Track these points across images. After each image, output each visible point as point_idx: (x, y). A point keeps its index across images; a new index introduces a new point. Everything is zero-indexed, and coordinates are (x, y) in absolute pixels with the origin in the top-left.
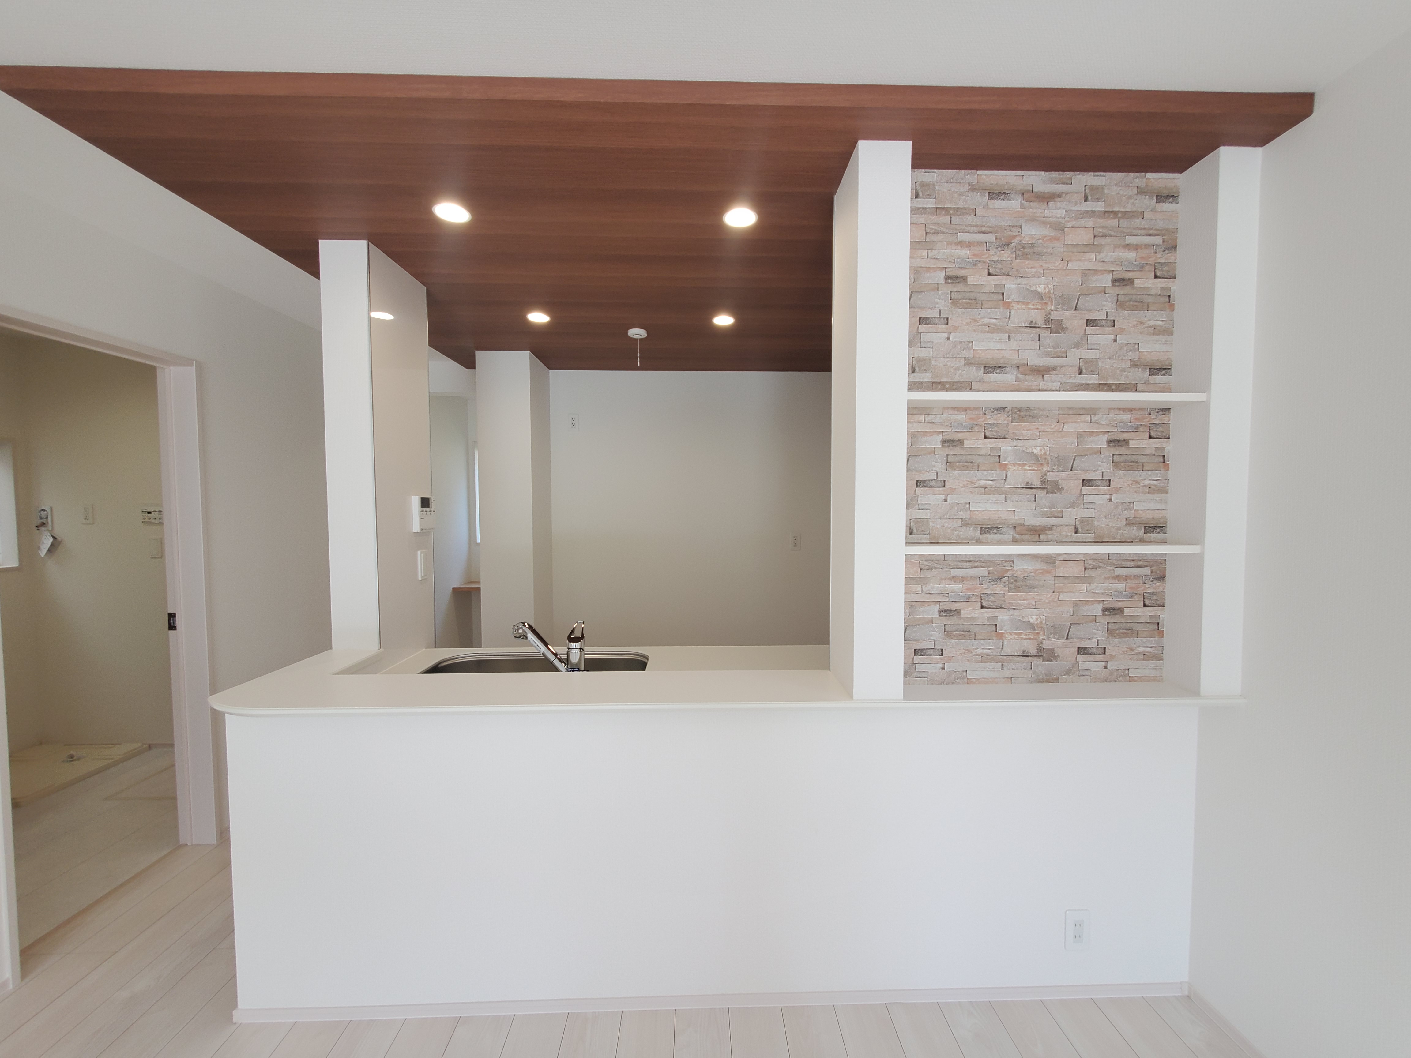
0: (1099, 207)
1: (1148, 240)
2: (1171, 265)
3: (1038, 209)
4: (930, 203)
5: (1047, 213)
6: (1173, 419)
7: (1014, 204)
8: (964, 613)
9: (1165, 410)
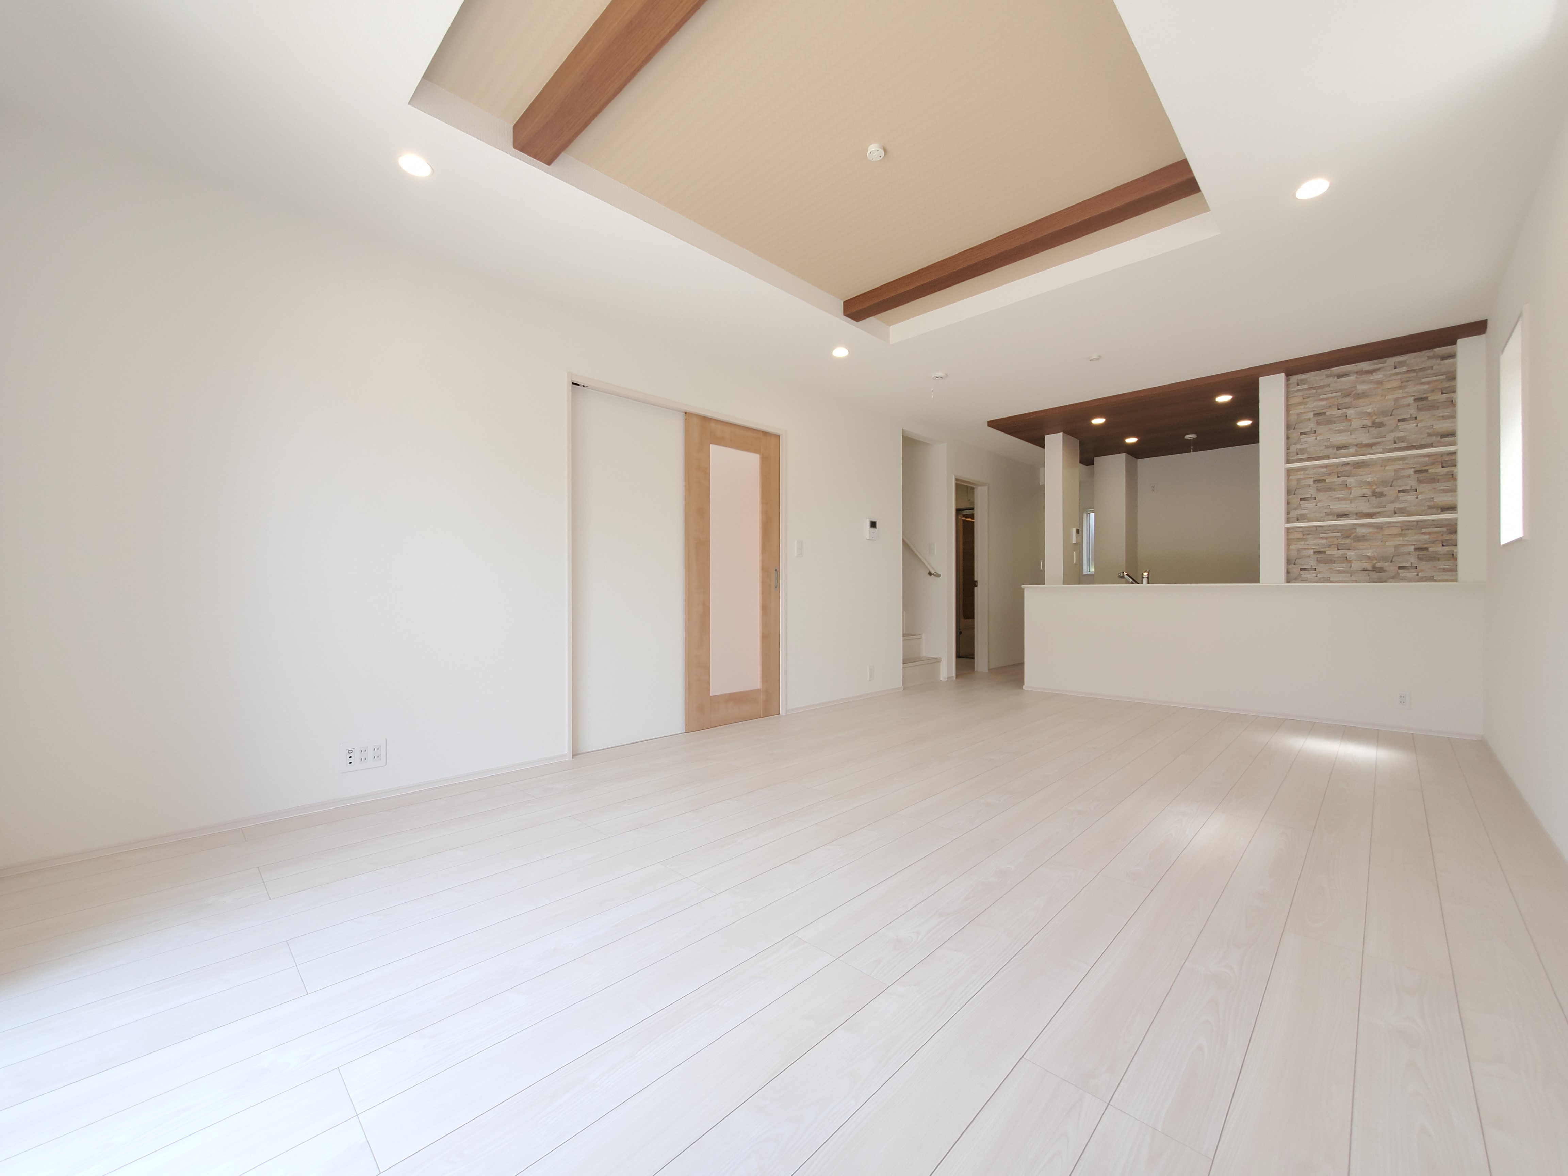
0: (1404, 369)
1: (1436, 378)
2: (1453, 386)
3: (1366, 377)
5: (1372, 378)
8: (1327, 552)
9: (1452, 454)
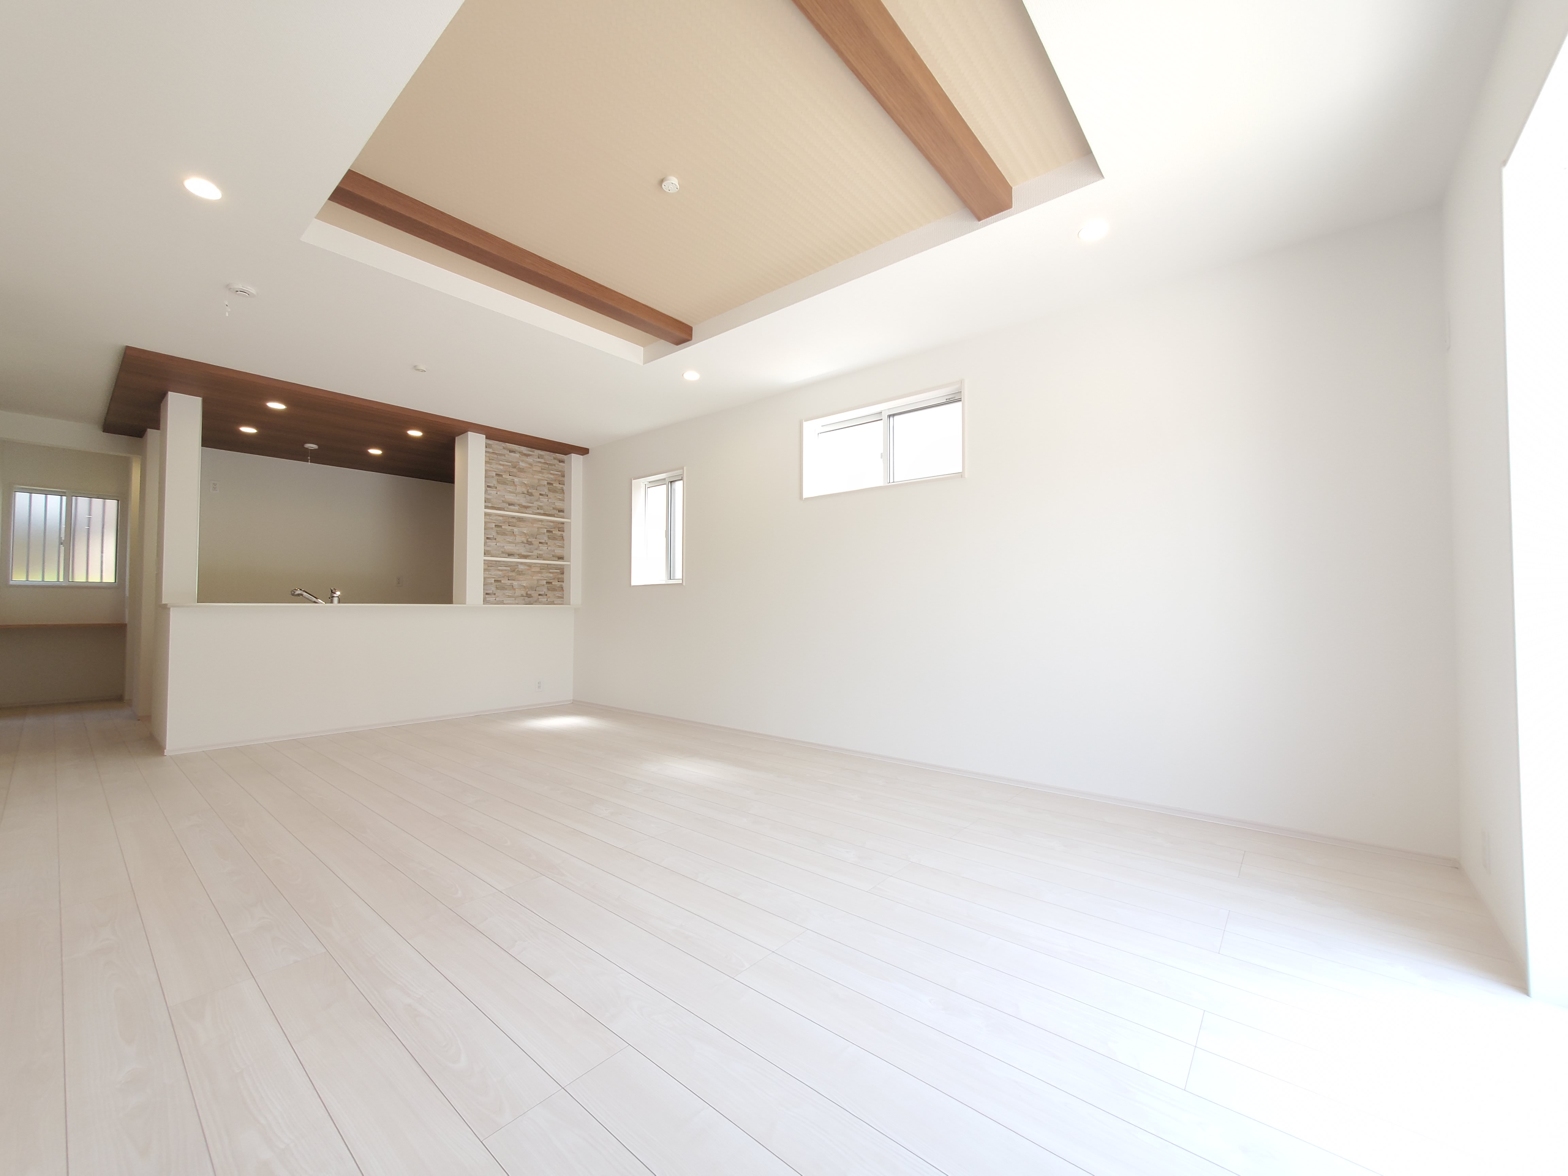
0: (542, 461)
1: (557, 473)
2: (564, 481)
3: (524, 458)
4: (491, 450)
5: (527, 460)
6: (565, 526)
7: (517, 455)
8: (502, 581)
9: (563, 523)
